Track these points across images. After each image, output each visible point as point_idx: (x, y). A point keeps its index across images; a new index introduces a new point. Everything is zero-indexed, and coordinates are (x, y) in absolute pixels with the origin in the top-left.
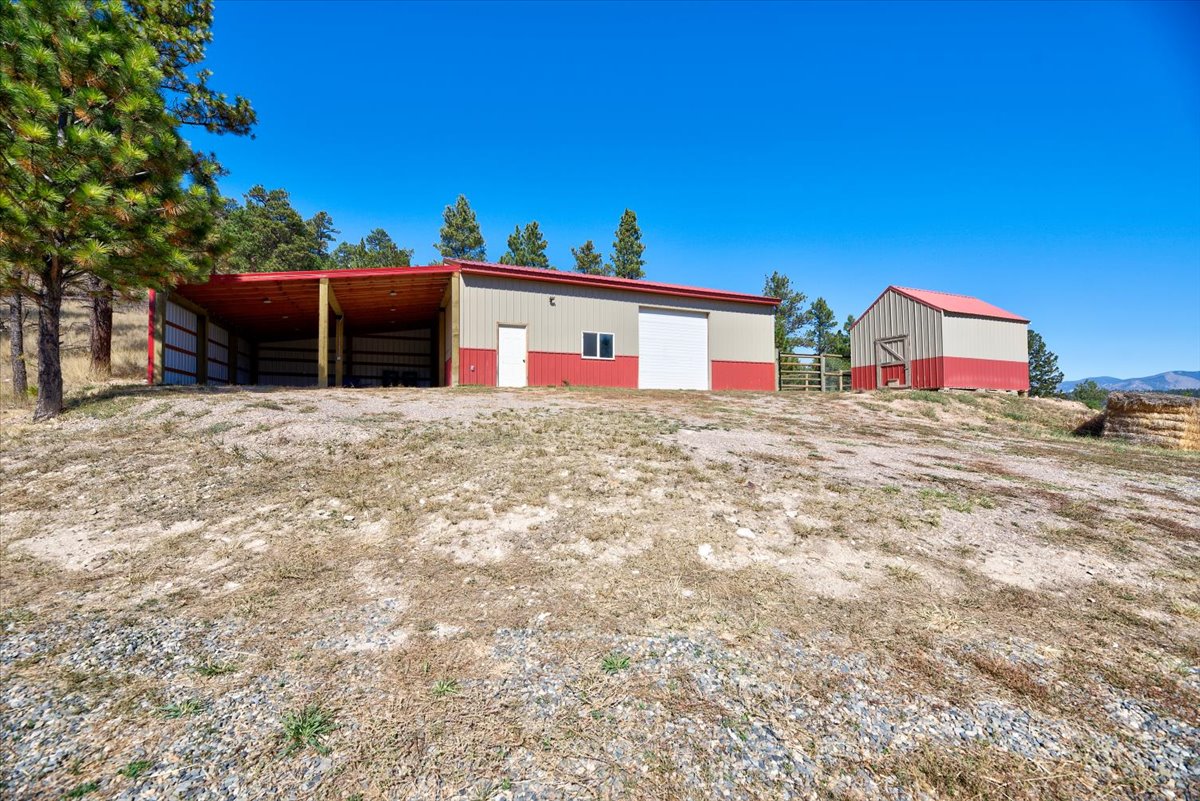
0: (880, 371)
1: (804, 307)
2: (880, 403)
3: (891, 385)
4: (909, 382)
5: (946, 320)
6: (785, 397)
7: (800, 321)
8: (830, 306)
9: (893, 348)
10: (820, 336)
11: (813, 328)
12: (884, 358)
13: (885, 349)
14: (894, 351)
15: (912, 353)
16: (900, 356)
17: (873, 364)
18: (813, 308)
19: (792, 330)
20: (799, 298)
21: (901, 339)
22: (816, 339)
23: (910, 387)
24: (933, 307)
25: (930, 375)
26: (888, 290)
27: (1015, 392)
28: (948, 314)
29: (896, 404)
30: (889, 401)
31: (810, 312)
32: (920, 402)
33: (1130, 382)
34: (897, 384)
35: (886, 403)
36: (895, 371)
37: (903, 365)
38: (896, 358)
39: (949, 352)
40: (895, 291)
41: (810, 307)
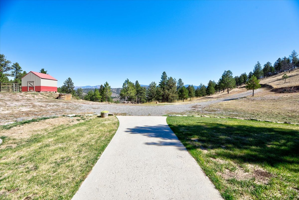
0: (28, 88)
1: (10, 65)
2: (25, 95)
3: (31, 91)
4: (34, 90)
5: (41, 79)
6: (2, 94)
7: (9, 69)
8: (20, 65)
9: (31, 83)
10: (16, 73)
11: (14, 71)
12: (29, 85)
13: (29, 83)
14: (31, 84)
15: (35, 85)
16: (33, 85)
17: (27, 86)
18: (14, 65)
19: (6, 71)
20: (8, 62)
21: (33, 82)
22: (15, 74)
23: (34, 91)
24: (39, 77)
25: (39, 89)
26: (30, 72)
27: (55, 92)
28: (42, 78)
29: (28, 95)
30: (27, 95)
31: (13, 66)
32: (33, 95)
33: (93, 87)
34: (32, 90)
35: (26, 95)
36: (32, 88)
37: (33, 87)
38: (32, 85)
39: (42, 85)
40: (32, 72)
41: (13, 65)
